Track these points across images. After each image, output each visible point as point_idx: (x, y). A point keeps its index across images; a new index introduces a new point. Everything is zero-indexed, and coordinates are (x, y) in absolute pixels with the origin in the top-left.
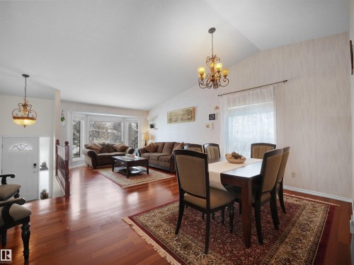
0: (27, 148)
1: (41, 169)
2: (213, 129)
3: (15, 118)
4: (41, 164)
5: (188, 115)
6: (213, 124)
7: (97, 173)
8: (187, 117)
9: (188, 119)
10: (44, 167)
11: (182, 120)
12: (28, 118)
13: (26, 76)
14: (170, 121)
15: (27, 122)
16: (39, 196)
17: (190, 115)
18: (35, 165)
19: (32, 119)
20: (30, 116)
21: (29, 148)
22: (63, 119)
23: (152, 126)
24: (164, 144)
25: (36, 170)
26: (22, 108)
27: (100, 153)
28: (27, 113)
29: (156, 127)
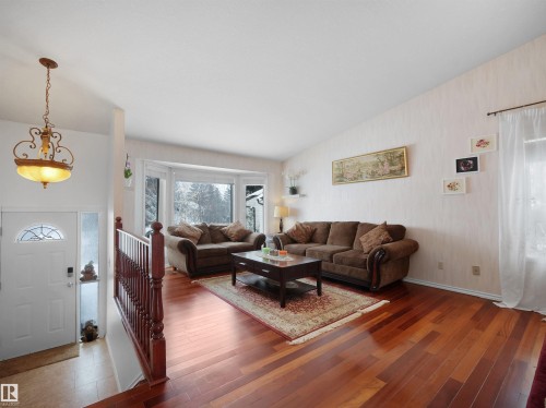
0: (55, 236)
1: (83, 280)
2: (468, 191)
3: (20, 162)
4: (83, 268)
5: (392, 164)
6: (468, 180)
7: (198, 288)
8: (387, 168)
9: (392, 172)
10: (89, 275)
11: (374, 176)
12: (53, 164)
13: (49, 63)
14: (340, 178)
15: (50, 173)
16: (79, 337)
17: (396, 163)
18: (70, 270)
19: (62, 166)
20: (58, 158)
21: (57, 235)
22: (127, 174)
23: (294, 191)
24: (328, 226)
25: (71, 281)
26: (38, 140)
27: (200, 243)
28: (50, 151)
29: (302, 191)
